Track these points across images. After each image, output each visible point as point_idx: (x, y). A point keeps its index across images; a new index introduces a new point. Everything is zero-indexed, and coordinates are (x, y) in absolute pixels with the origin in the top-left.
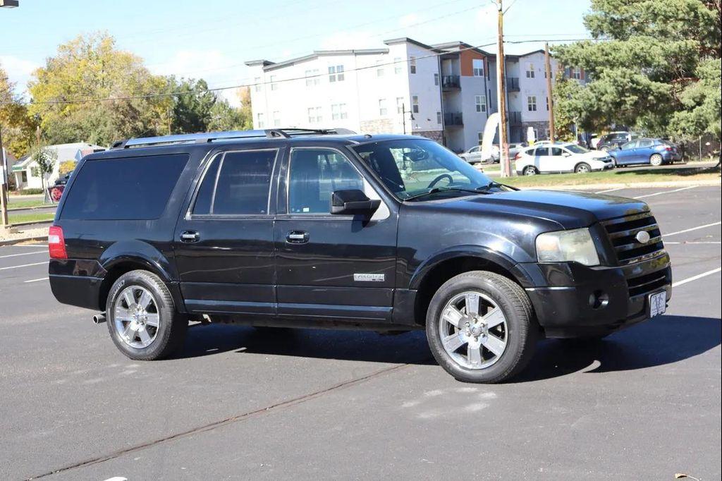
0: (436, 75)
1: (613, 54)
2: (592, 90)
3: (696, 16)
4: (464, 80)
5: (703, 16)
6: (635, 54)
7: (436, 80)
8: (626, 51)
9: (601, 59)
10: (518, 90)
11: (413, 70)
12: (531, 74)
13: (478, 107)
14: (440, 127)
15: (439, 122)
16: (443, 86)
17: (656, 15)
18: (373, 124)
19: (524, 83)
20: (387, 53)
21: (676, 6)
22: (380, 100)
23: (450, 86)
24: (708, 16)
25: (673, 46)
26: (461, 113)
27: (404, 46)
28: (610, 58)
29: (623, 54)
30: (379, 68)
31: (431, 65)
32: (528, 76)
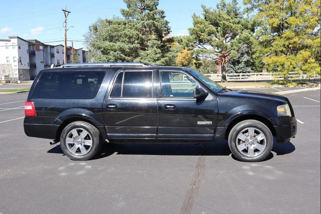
0: (27, 50)
1: (113, 47)
2: (106, 58)
3: (139, 37)
4: (37, 53)
5: (140, 38)
6: (120, 47)
7: (27, 52)
8: (118, 46)
9: (110, 48)
10: (54, 57)
11: (19, 48)
12: (58, 52)
13: (41, 62)
14: (29, 68)
15: (28, 66)
16: (30, 54)
17: (127, 36)
18: (4, 65)
19: (56, 55)
20: (10, 41)
21: (133, 34)
22: (7, 57)
23: (32, 54)
24: (142, 37)
25: (132, 46)
26: (36, 64)
27: (16, 39)
28: (113, 48)
29: (116, 47)
30: (13, 46)
31: (26, 47)
32: (57, 53)
